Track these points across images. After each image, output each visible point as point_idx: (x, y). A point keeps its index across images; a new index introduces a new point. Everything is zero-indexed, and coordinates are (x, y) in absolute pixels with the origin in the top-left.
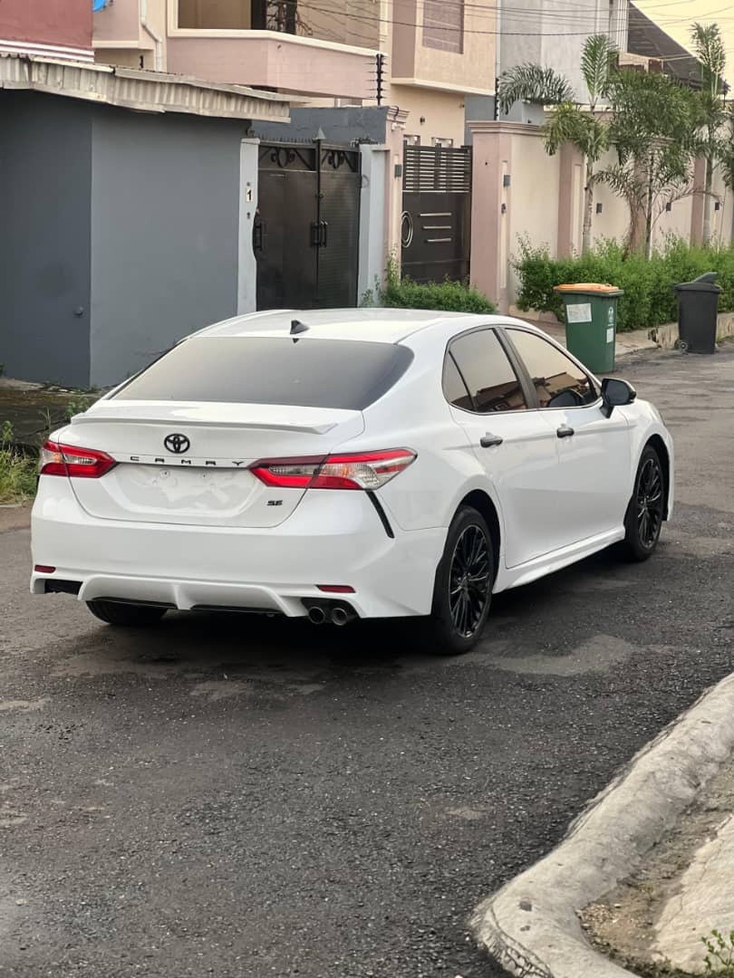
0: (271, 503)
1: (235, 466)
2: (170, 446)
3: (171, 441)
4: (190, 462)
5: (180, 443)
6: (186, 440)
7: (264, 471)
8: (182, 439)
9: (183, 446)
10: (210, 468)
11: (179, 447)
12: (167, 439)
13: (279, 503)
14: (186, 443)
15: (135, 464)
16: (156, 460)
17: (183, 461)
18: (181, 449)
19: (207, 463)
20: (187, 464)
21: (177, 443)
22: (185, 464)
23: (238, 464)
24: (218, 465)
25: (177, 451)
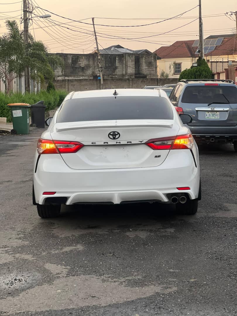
0: (156, 157)
1: (140, 143)
2: (111, 137)
3: (111, 135)
4: (120, 143)
5: (115, 135)
6: (118, 133)
7: (152, 144)
8: (116, 133)
9: (117, 136)
10: (130, 144)
11: (115, 137)
12: (110, 134)
13: (159, 156)
14: (118, 135)
15: (94, 145)
16: (104, 143)
17: (117, 143)
18: (116, 138)
19: (128, 142)
20: (119, 144)
21: (114, 135)
22: (117, 144)
23: (141, 142)
24: (132, 143)
25: (114, 138)
